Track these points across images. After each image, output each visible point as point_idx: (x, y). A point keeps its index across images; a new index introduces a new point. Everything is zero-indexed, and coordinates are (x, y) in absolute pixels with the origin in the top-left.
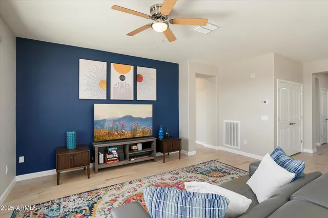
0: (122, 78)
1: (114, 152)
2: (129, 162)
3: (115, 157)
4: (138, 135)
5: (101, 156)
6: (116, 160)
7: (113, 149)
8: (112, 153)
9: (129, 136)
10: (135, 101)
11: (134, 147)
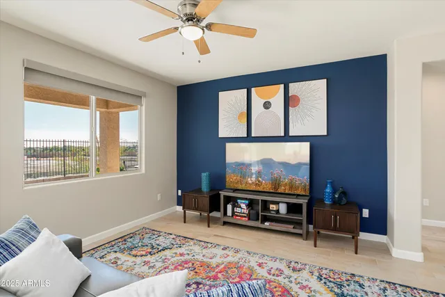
0: (267, 105)
1: (243, 206)
2: (262, 226)
3: (244, 213)
4: (281, 190)
5: (229, 207)
6: (245, 217)
7: (243, 201)
8: (240, 207)
9: (268, 188)
10: (287, 138)
11: (273, 207)
